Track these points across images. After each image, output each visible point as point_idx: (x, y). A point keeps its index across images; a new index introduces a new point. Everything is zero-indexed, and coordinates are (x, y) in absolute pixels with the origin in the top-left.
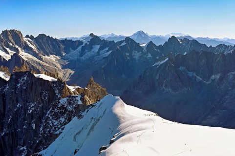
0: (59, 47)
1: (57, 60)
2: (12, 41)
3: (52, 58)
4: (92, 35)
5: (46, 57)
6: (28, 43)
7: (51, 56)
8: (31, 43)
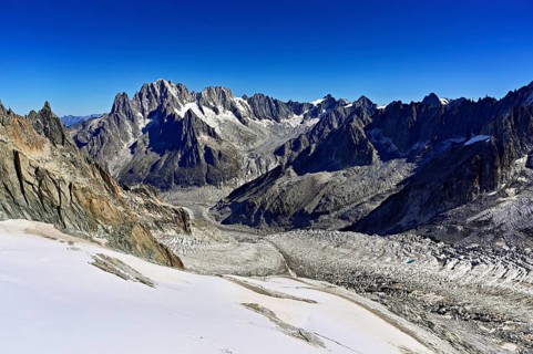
0: (278, 110)
1: (269, 125)
2: (215, 100)
3: (265, 123)
4: (329, 95)
5: (257, 121)
6: (238, 103)
7: (264, 121)
8: (242, 104)
